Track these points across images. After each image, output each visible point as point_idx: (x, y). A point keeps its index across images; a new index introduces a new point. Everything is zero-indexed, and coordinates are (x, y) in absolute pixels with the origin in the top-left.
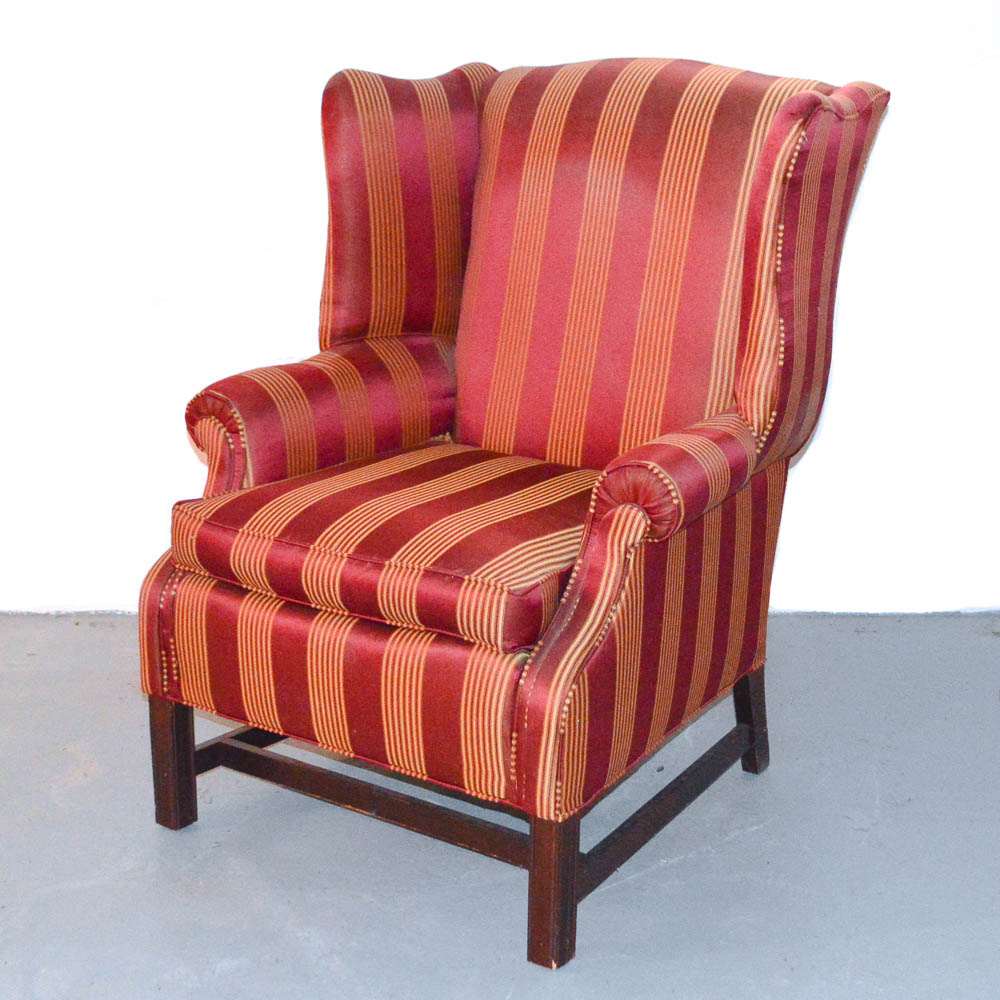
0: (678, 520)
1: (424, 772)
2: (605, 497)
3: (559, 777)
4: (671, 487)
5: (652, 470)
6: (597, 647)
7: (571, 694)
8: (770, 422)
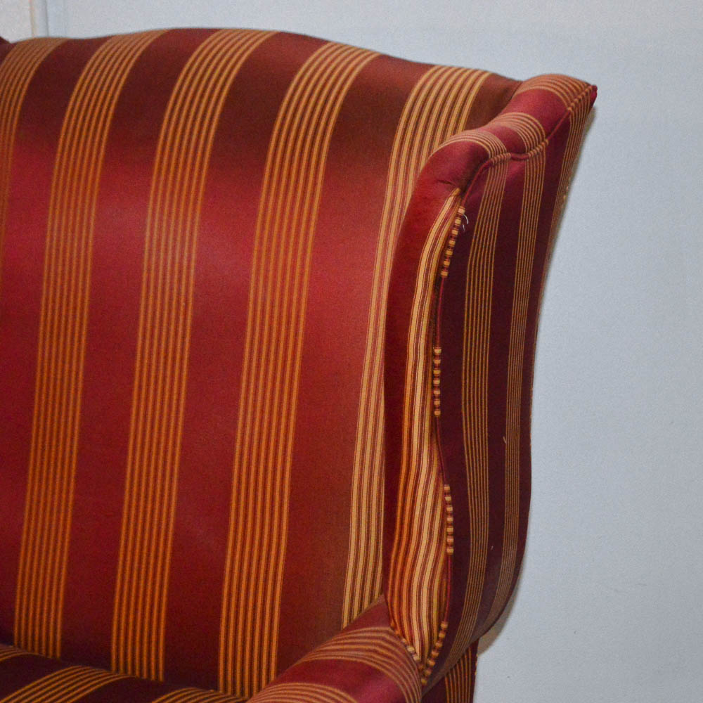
8: (438, 638)
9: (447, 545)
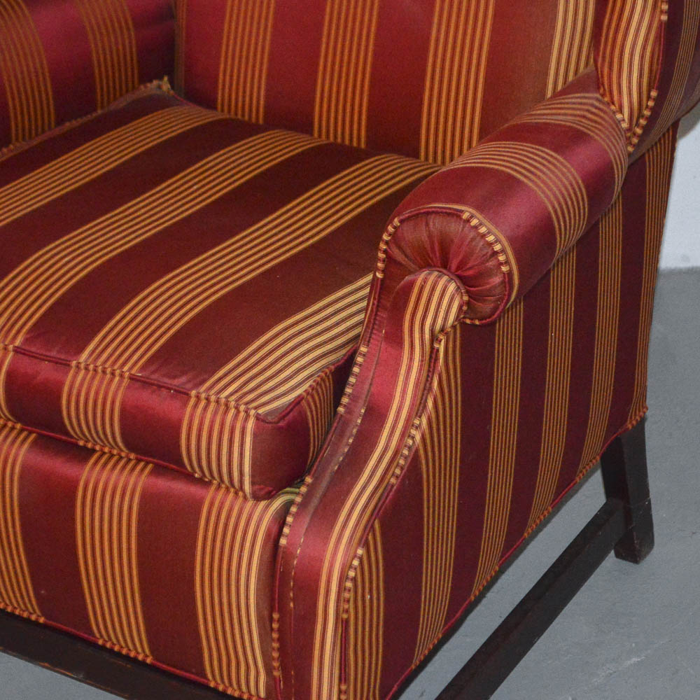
0: (510, 295)
1: (147, 651)
2: (399, 256)
3: (343, 678)
4: (497, 247)
5: (468, 221)
6: (393, 486)
7: (356, 563)
8: (647, 106)
9: (662, 12)
